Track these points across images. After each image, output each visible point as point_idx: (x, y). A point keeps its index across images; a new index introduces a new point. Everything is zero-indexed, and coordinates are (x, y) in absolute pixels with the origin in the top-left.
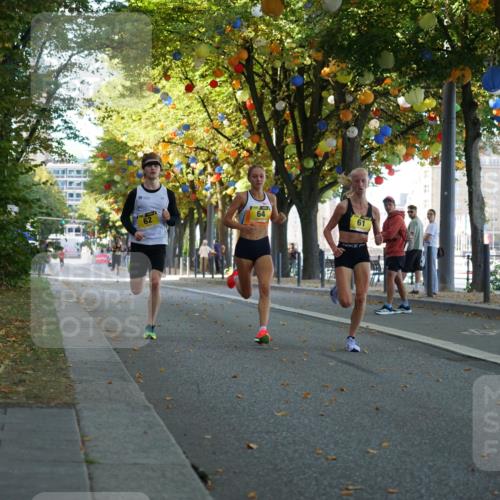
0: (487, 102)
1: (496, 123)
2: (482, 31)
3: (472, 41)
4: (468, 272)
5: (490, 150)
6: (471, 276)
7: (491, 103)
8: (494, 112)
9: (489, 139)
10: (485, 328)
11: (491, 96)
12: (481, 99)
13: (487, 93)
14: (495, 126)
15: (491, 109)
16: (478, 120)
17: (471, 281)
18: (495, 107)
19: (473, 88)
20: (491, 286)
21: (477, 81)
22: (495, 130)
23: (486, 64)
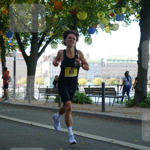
0: (7, 41)
1: (11, 47)
2: (6, 20)
3: (3, 23)
4: (3, 92)
5: (9, 55)
6: (3, 93)
7: (9, 41)
8: (10, 44)
9: (8, 52)
10: (6, 109)
11: (9, 39)
12: (6, 40)
13: (8, 39)
14: (10, 48)
15: (9, 43)
16: (5, 46)
17: (3, 95)
18: (10, 43)
19: (3, 37)
20: (9, 96)
21: (5, 35)
22: (10, 50)
23: (7, 30)
